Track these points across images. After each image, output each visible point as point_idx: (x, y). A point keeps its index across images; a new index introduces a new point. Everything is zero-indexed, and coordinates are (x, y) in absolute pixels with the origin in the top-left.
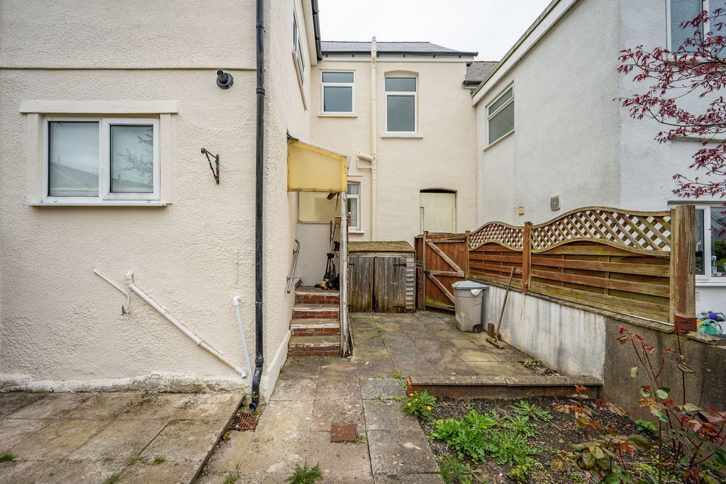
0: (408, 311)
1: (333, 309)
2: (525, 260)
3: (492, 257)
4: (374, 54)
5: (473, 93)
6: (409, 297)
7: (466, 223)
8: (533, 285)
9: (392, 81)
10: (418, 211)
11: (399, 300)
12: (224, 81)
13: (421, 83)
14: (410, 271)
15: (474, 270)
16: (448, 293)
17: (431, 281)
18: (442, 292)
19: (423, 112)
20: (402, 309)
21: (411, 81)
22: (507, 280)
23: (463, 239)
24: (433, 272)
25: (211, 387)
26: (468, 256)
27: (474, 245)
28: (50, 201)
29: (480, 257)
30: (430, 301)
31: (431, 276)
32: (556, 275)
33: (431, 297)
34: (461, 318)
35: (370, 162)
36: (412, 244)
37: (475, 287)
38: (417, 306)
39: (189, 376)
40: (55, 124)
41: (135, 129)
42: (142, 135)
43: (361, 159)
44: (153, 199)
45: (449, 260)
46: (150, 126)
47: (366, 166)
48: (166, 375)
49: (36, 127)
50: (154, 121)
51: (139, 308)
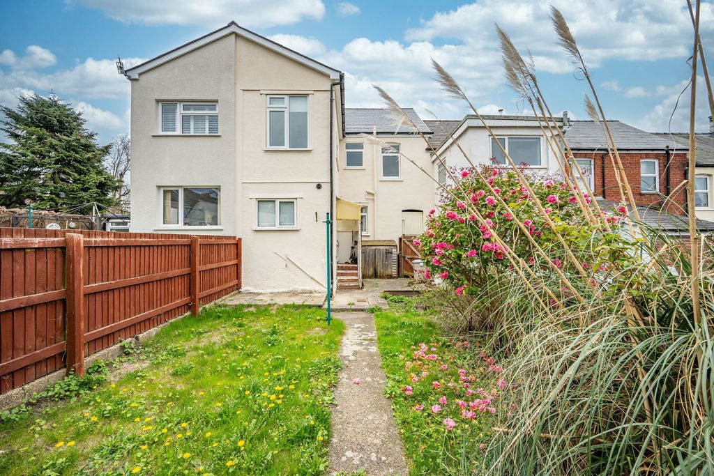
0: (394, 277)
1: (355, 272)
4: (375, 134)
5: (432, 155)
6: (393, 270)
10: (401, 222)
11: (389, 272)
12: (319, 187)
13: (402, 149)
14: (395, 257)
17: (406, 261)
18: (412, 267)
19: (404, 165)
20: (390, 277)
21: (396, 148)
24: (407, 257)
25: (315, 292)
28: (259, 228)
30: (404, 272)
31: (406, 259)
33: (406, 270)
35: (373, 195)
36: (397, 241)
38: (399, 276)
39: (308, 288)
40: (260, 201)
41: (288, 203)
42: (291, 205)
43: (368, 193)
44: (294, 227)
45: (414, 249)
46: (293, 202)
47: (371, 197)
48: (300, 288)
49: (255, 203)
50: (295, 200)
51: (290, 265)
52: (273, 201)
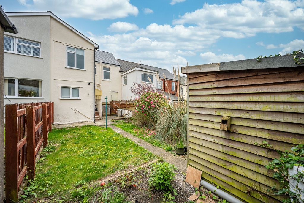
0: (109, 116)
1: (98, 114)
2: (126, 105)
3: (123, 105)
4: (101, 63)
5: (121, 73)
6: (109, 113)
7: (119, 99)
8: (127, 109)
9: (105, 69)
10: (110, 96)
11: (107, 114)
12: (89, 84)
13: (111, 69)
14: (109, 108)
15: (121, 107)
16: (116, 112)
17: (113, 110)
18: (115, 112)
19: (111, 76)
20: (108, 115)
21: (109, 69)
22: (124, 108)
23: (119, 102)
24: (113, 108)
25: (88, 121)
26: (120, 105)
27: (121, 103)
28: (62, 98)
29: (122, 105)
30: (113, 114)
31: (113, 109)
32: (129, 107)
33: (113, 113)
34: (118, 115)
35: (100, 85)
36: (109, 102)
37: (120, 110)
38: (111, 115)
39: (84, 120)
40: (63, 88)
41: (76, 89)
42: (77, 90)
43: (98, 85)
44: (79, 98)
45: (116, 106)
46: (78, 89)
47: (99, 86)
48: (81, 121)
49: (60, 88)
50: (79, 88)
51: (77, 112)
52: (69, 88)
